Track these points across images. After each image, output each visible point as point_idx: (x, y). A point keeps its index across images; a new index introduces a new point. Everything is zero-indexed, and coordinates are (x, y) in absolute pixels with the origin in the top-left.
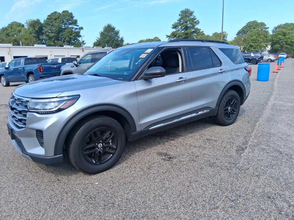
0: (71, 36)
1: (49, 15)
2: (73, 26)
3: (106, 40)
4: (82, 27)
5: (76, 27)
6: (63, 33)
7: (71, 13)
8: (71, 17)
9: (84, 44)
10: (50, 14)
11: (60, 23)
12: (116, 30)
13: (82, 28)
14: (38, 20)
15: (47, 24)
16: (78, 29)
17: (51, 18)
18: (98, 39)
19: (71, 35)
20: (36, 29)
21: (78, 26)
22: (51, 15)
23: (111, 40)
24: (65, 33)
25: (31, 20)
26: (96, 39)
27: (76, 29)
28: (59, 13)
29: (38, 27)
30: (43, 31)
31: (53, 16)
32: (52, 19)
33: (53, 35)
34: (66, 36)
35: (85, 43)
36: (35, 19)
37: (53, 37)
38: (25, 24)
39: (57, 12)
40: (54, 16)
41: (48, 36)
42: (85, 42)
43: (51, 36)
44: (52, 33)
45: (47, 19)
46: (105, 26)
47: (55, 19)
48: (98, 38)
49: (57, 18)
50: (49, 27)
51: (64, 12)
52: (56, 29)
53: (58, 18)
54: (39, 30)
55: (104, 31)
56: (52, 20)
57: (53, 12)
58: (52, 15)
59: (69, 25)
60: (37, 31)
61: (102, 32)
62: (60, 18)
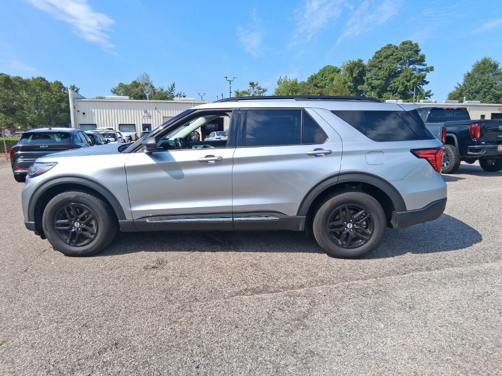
0: (408, 84)
1: (377, 51)
2: (416, 66)
3: (473, 87)
4: (433, 67)
5: (421, 67)
6: (395, 80)
7: (415, 44)
8: (414, 50)
9: (429, 96)
10: (380, 49)
11: (393, 63)
12: (499, 68)
13: (432, 69)
14: (360, 61)
15: (372, 66)
16: (424, 71)
17: (380, 55)
18: (459, 87)
19: (408, 81)
20: (354, 75)
21: (424, 65)
22: (381, 51)
23: (485, 87)
24: (399, 78)
25: (350, 61)
26: (455, 87)
27: (421, 70)
28: (395, 46)
29: (357, 72)
30: (365, 78)
31: (383, 52)
32: (381, 57)
33: (379, 83)
34: (399, 84)
35: (432, 95)
36: (356, 60)
37: (379, 85)
38: (341, 69)
39: (391, 45)
40: (385, 51)
41: (370, 84)
42: (431, 93)
43: (374, 85)
44: (378, 80)
45: (375, 57)
46: (478, 62)
47: (387, 57)
48: (460, 85)
49: (390, 55)
50: (374, 70)
51: (404, 44)
52: (385, 74)
53: (392, 55)
54: (358, 75)
55: (474, 70)
56: (381, 59)
57: (385, 46)
58: (383, 50)
59: (409, 65)
60: (355, 78)
61: (468, 73)
62: (394, 54)
